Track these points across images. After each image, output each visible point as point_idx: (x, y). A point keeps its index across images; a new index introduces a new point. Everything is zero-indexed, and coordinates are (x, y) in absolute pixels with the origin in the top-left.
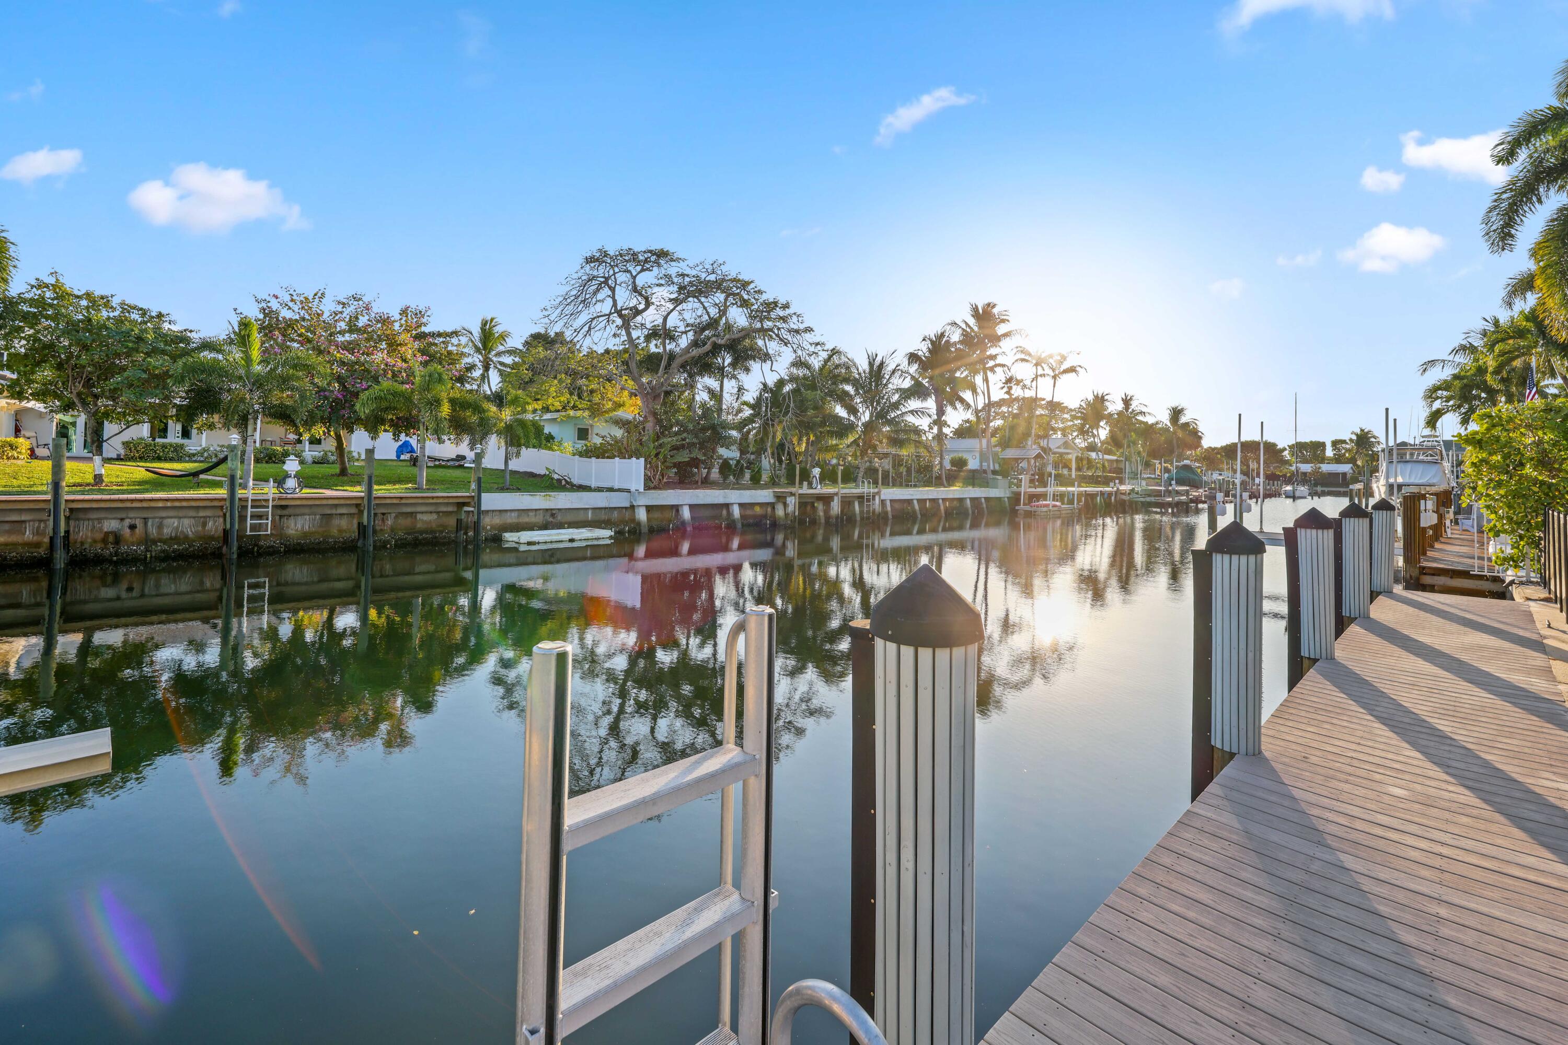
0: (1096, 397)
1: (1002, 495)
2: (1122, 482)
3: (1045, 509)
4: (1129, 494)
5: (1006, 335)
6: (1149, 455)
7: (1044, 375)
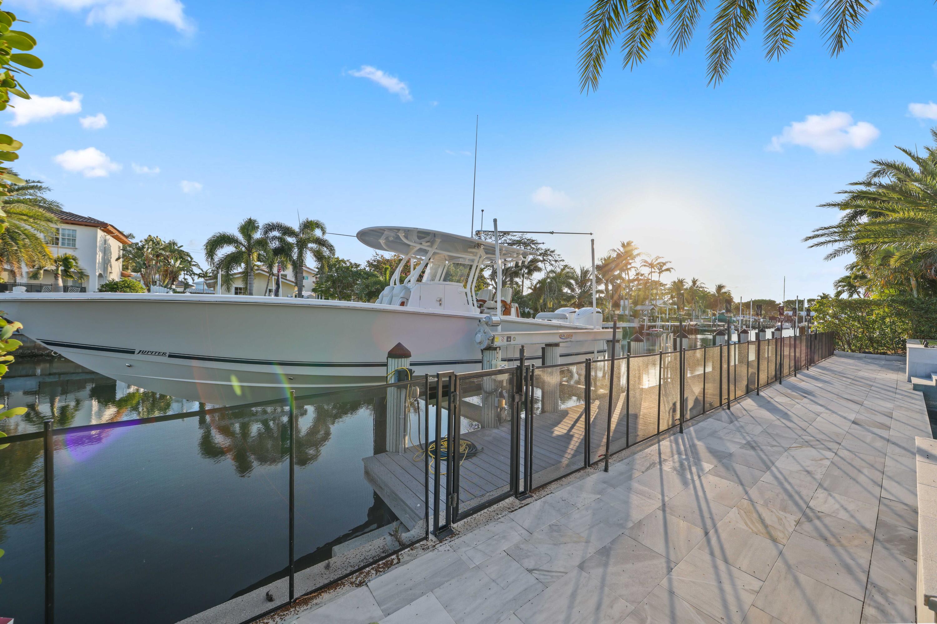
0: (679, 280)
1: (636, 326)
2: (691, 321)
3: (656, 332)
4: (695, 326)
5: (638, 255)
6: (705, 307)
7: (654, 272)
